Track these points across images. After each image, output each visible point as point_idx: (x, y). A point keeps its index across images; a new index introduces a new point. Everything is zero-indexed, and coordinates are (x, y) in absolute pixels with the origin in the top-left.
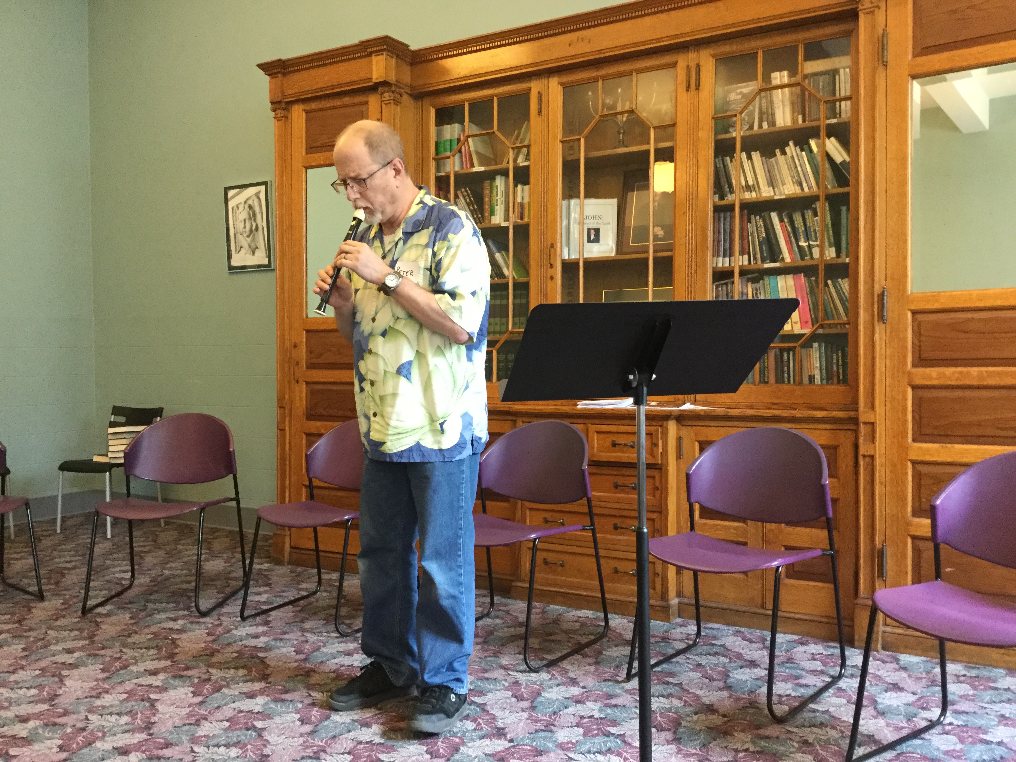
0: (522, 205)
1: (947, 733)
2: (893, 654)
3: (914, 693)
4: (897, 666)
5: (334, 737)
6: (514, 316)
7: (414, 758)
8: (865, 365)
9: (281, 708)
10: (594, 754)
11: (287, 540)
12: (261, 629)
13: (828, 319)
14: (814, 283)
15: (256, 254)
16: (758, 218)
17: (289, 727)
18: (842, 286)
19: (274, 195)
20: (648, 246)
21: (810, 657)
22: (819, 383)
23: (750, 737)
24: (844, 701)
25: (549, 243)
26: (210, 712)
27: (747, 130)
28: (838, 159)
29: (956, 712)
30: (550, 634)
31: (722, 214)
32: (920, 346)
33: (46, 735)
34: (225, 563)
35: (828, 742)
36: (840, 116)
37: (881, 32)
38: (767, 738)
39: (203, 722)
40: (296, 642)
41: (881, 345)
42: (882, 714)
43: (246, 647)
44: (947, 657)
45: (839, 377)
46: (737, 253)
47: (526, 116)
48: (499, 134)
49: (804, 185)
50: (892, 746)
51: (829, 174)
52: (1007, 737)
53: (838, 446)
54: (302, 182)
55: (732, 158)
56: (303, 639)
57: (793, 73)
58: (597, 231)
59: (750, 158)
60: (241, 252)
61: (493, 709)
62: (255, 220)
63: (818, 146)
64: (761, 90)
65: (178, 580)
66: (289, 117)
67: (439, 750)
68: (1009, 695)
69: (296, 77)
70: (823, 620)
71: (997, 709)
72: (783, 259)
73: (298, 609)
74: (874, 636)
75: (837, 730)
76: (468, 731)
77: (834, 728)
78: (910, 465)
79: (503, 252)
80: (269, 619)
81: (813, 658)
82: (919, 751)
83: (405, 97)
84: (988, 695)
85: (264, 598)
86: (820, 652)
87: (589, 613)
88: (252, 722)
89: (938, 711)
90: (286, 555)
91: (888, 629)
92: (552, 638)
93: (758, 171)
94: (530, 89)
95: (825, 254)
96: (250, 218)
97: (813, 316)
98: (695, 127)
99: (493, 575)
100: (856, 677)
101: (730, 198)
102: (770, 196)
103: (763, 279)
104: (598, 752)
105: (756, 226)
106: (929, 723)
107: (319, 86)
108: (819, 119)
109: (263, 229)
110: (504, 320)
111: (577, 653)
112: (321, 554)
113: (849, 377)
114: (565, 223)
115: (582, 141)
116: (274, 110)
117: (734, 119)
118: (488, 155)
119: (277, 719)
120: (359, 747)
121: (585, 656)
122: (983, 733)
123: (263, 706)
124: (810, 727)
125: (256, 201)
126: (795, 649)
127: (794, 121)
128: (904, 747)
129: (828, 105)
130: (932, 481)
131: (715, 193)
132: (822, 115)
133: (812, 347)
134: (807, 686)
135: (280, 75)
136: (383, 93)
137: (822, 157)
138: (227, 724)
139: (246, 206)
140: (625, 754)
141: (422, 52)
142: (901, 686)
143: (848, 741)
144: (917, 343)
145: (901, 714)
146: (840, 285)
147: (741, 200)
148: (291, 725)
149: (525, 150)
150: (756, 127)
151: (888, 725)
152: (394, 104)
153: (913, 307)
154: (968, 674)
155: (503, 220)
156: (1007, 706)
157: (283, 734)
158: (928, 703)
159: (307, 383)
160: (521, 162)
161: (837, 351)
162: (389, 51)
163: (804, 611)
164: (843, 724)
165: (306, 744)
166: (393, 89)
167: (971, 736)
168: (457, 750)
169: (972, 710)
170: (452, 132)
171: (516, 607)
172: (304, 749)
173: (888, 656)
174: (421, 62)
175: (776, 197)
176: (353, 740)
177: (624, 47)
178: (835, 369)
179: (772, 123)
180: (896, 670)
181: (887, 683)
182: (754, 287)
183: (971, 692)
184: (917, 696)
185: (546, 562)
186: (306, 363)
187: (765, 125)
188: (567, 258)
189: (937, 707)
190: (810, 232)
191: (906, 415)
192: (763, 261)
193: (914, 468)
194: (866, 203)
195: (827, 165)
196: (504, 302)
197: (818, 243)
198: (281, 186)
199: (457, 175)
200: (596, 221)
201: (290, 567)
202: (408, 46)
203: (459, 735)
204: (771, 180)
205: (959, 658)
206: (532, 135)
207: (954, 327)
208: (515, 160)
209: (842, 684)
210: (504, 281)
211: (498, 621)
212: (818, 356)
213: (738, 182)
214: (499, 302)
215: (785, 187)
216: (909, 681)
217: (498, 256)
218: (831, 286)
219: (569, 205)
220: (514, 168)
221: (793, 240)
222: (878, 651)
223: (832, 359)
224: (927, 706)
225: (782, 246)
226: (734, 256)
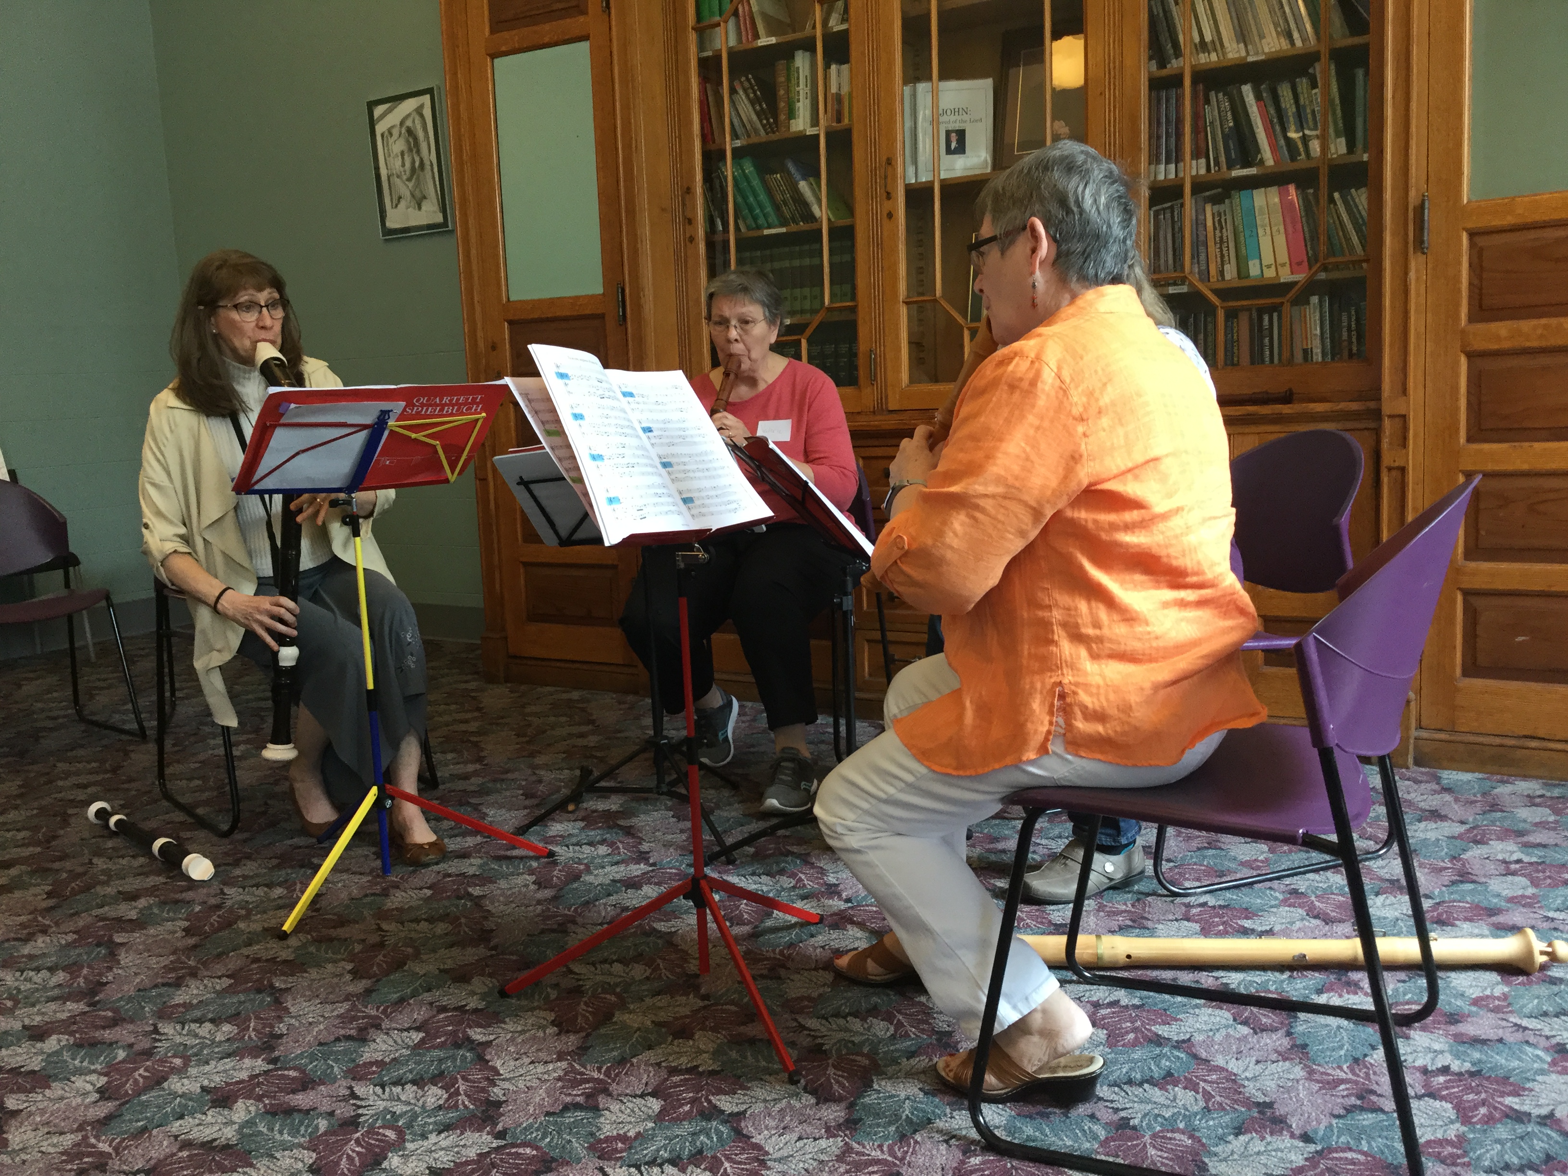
0: (838, 98)
1: (1513, 873)
2: (1432, 770)
3: (1462, 822)
4: (1436, 787)
5: (587, 903)
6: (831, 283)
8: (1392, 324)
9: (507, 868)
11: (502, 645)
12: (471, 768)
13: (1334, 255)
14: (1311, 198)
15: (424, 208)
16: (1221, 95)
17: (520, 893)
18: (1357, 200)
19: (447, 104)
22: (1320, 359)
25: (884, 159)
26: (402, 878)
29: (1527, 845)
31: (1164, 94)
32: (1481, 289)
33: (165, 915)
35: (1327, 891)
39: (392, 891)
40: (524, 783)
41: (1418, 289)
45: (1351, 349)
46: (1188, 156)
49: (1296, 35)
51: (1336, 17)
54: (487, 80)
58: (961, 134)
60: (399, 206)
62: (418, 152)
72: (1262, 162)
79: (811, 179)
82: (1468, 899)
88: (465, 889)
90: (502, 669)
91: (1424, 734)
93: (1220, 18)
95: (1329, 148)
96: (410, 150)
97: (1310, 253)
101: (1175, 64)
102: (1241, 58)
103: (1229, 197)
105: (1219, 108)
109: (432, 165)
110: (817, 290)
113: (1368, 348)
114: (908, 124)
118: (781, 18)
119: (502, 884)
123: (480, 866)
125: (418, 120)
128: (1446, 894)
130: (1497, 502)
131: (1151, 58)
133: (1308, 303)
138: (428, 892)
139: (403, 130)
142: (1443, 813)
144: (1476, 282)
145: (1441, 851)
146: (1354, 201)
147: (1192, 66)
148: (524, 890)
149: (840, 5)
153: (1470, 225)
154: (1548, 794)
155: (809, 124)
157: (512, 901)
158: (1484, 835)
160: (835, 25)
161: (1349, 307)
165: (546, 914)
167: (1550, 877)
169: (1552, 842)
172: (542, 920)
173: (1422, 773)
175: (1250, 59)
176: (614, 906)
178: (1345, 335)
180: (1435, 792)
181: (1423, 810)
182: (1215, 211)
183: (1552, 818)
184: (1468, 826)
188: (913, 181)
190: (1306, 115)
191: (1457, 400)
192: (1230, 167)
194: (1396, 59)
195: (1333, 1)
196: (816, 261)
197: (1318, 132)
198: (455, 87)
199: (732, 54)
200: (959, 118)
201: (509, 685)
204: (1242, 32)
205: (1534, 773)
207: (1539, 254)
208: (825, 23)
210: (814, 226)
212: (1318, 318)
213: (1188, 38)
214: (807, 262)
215: (1264, 41)
216: (1456, 807)
217: (803, 186)
218: (1339, 202)
219: (914, 95)
220: (825, 37)
221: (1278, 128)
222: (1407, 768)
223: (1340, 320)
224: (1482, 838)
225: (1259, 141)
226: (1183, 160)
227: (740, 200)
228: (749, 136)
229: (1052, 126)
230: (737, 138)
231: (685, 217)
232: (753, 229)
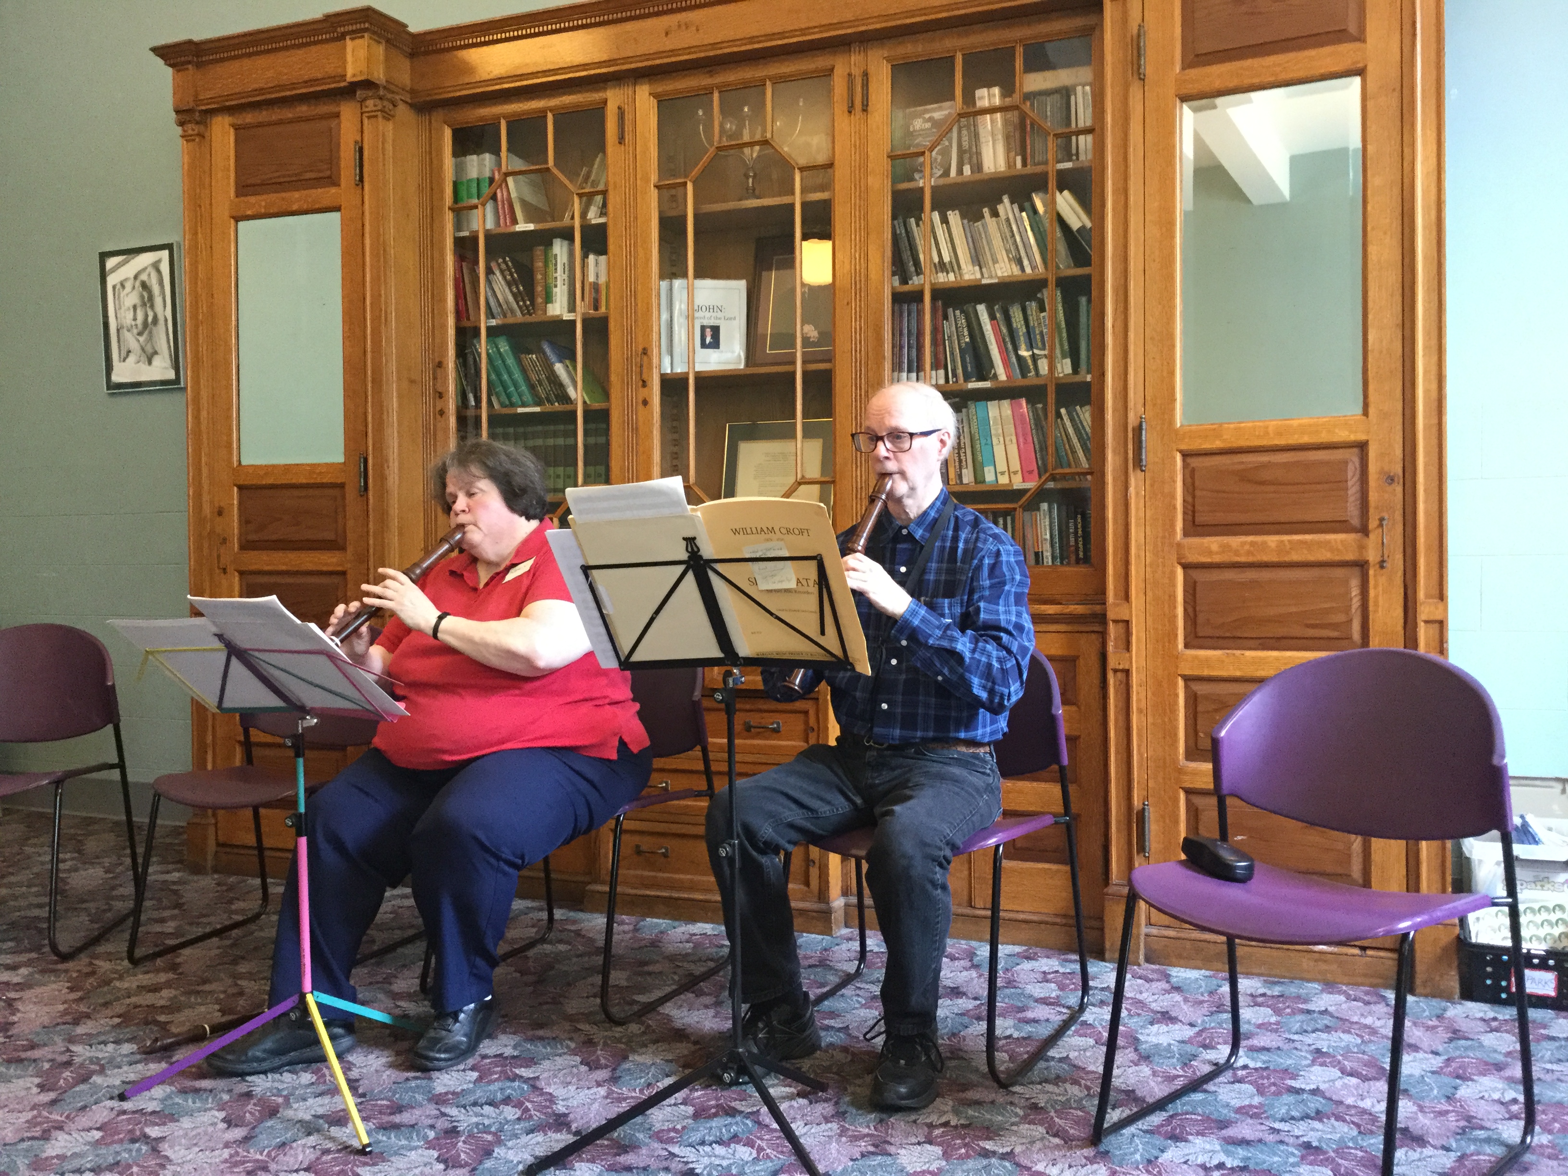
0: (596, 287)
1: (1240, 1081)
2: (1162, 968)
3: (1192, 1025)
4: (1167, 986)
5: (284, 1144)
6: (586, 464)
7: (417, 1171)
8: (1115, 534)
9: (194, 1103)
10: (710, 1145)
11: (211, 831)
12: (163, 977)
13: (1062, 467)
14: (1040, 413)
15: (155, 363)
16: (958, 312)
17: (206, 1133)
18: (1082, 417)
19: (184, 263)
20: (794, 355)
21: (1040, 977)
22: (1050, 562)
23: (951, 1103)
24: (1091, 1041)
25: (641, 348)
26: (67, 1117)
27: (940, 176)
28: (1075, 223)
29: (1252, 1049)
30: (646, 963)
31: (905, 307)
32: (1194, 506)
34: (106, 872)
35: (1066, 1105)
36: (1078, 159)
37: (1135, 31)
38: (978, 1103)
39: (55, 1133)
40: (222, 996)
41: (1137, 503)
42: (1146, 1058)
43: (136, 1007)
44: (1239, 968)
45: (1078, 555)
46: (928, 366)
47: (601, 147)
48: (555, 171)
49: (1026, 262)
50: (1160, 1105)
51: (1062, 248)
52: (1324, 1082)
53: (1078, 657)
54: (230, 242)
55: (918, 220)
56: (234, 990)
57: (1008, 90)
58: (716, 330)
59: (945, 220)
60: (128, 360)
61: (549, 1085)
62: (152, 307)
63: (1045, 205)
64: (961, 115)
65: (23, 903)
66: (207, 134)
67: (459, 1156)
68: (1327, 1021)
69: (220, 70)
70: (1058, 920)
71: (1310, 1042)
72: (995, 376)
73: (228, 942)
74: (1132, 943)
75: (1080, 1085)
76: (507, 1122)
77: (1075, 1082)
78: (1181, 683)
79: (568, 362)
80: (178, 960)
81: (1045, 978)
82: (1200, 1110)
83: (402, 108)
84: (1296, 1022)
85: (170, 927)
86: (1056, 969)
87: (707, 928)
88: (141, 1129)
89: (1226, 1050)
90: (210, 857)
91: (1154, 931)
92: (650, 968)
93: (957, 242)
94: (605, 102)
95: (1056, 367)
96: (144, 304)
97: (1040, 463)
98: (863, 167)
99: (553, 876)
100: (1107, 1005)
101: (916, 281)
102: (976, 280)
103: (966, 407)
104: (716, 1142)
105: (956, 324)
106: (1213, 1068)
107: (256, 86)
108: (1046, 163)
109: (166, 320)
110: (570, 470)
111: (687, 990)
112: (267, 853)
113: (1093, 553)
114: (665, 316)
115: (690, 187)
116: (181, 124)
117: (921, 159)
118: (540, 206)
119: (186, 1123)
120: (324, 1158)
121: (700, 994)
122: (1291, 1079)
123: (163, 1100)
124: (1040, 1083)
125: (154, 275)
126: (1019, 967)
127: (1010, 164)
128: (1179, 1106)
129: (1059, 140)
130: (1213, 707)
131: (894, 274)
132: (1050, 156)
133: (1038, 509)
134: (1036, 1021)
135: (190, 66)
136: (365, 100)
137: (1051, 221)
138: (98, 1135)
139: (138, 284)
140: (759, 1142)
141: (428, 37)
142: (1173, 1014)
143: (1096, 1102)
144: (1190, 499)
145: (1173, 1057)
146: (1079, 417)
147: (932, 284)
148: (210, 1129)
149: (599, 199)
150: (953, 173)
151: (1155, 1073)
152: (384, 117)
153: (1184, 447)
154: (1269, 993)
155: (566, 309)
156: (1324, 1036)
157: (196, 1144)
158: (1212, 1039)
159: (241, 573)
160: (594, 217)
161: (1076, 514)
162: (374, 33)
163: (1031, 909)
164: (1091, 1076)
165: (234, 1160)
166: (381, 92)
167: (1274, 1084)
168: (488, 1153)
169: (1274, 1044)
170: (481, 165)
171: (593, 923)
172: (229, 1167)
173: (1153, 971)
174: (427, 53)
175: (984, 281)
176: (314, 1147)
177: (752, 39)
178: (1072, 541)
179: (978, 167)
180: (1168, 992)
181: (1153, 1011)
183: (1273, 1019)
184: (1197, 1029)
185: (638, 851)
186: (240, 540)
187: (967, 170)
188: (669, 371)
189: (1225, 1043)
190: (1035, 336)
191: (1175, 608)
192: (967, 379)
193: (1186, 687)
194: (1115, 290)
195: (1059, 233)
196: (570, 441)
197: (1046, 352)
198: (194, 247)
199: (489, 236)
200: (715, 314)
201: (216, 876)
202: (405, 26)
203: (493, 1129)
204: (977, 256)
205: (1255, 971)
206: (610, 175)
207: (1244, 476)
208: (584, 215)
209: (1089, 1016)
210: (568, 407)
211: (562, 947)
212: (1047, 523)
213: (928, 257)
214: (560, 441)
215: (997, 266)
216: (1185, 1007)
217: (559, 368)
218: (1066, 418)
219: (671, 289)
220: (582, 227)
221: (1010, 346)
222: (1139, 965)
223: (1068, 527)
224: (1211, 1042)
225: (993, 358)
226: (924, 370)
227: (493, 377)
228: (505, 316)
229: (802, 329)
230: (493, 318)
231: (435, 391)
232: (506, 406)
